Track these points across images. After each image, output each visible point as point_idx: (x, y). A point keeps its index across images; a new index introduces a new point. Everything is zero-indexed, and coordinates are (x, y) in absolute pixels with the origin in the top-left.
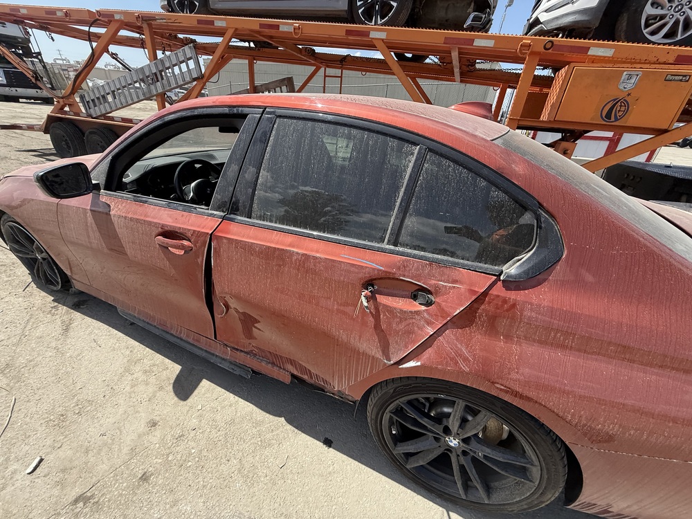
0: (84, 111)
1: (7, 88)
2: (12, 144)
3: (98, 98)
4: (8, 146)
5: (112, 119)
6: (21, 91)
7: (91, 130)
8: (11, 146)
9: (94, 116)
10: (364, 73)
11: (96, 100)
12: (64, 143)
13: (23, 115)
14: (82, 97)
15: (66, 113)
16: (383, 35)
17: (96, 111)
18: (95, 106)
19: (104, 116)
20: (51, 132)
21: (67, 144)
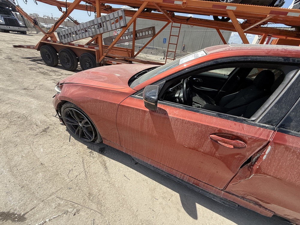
0: (58, 40)
1: (5, 26)
2: (18, 54)
3: (67, 34)
4: (17, 55)
5: (73, 45)
6: (12, 28)
7: (62, 50)
8: (18, 56)
9: (64, 43)
10: (192, 26)
11: (66, 35)
12: (47, 55)
13: (16, 40)
14: (58, 34)
15: (49, 41)
16: (234, 8)
17: (65, 41)
18: (65, 38)
19: (69, 44)
20: (41, 49)
21: (49, 56)
